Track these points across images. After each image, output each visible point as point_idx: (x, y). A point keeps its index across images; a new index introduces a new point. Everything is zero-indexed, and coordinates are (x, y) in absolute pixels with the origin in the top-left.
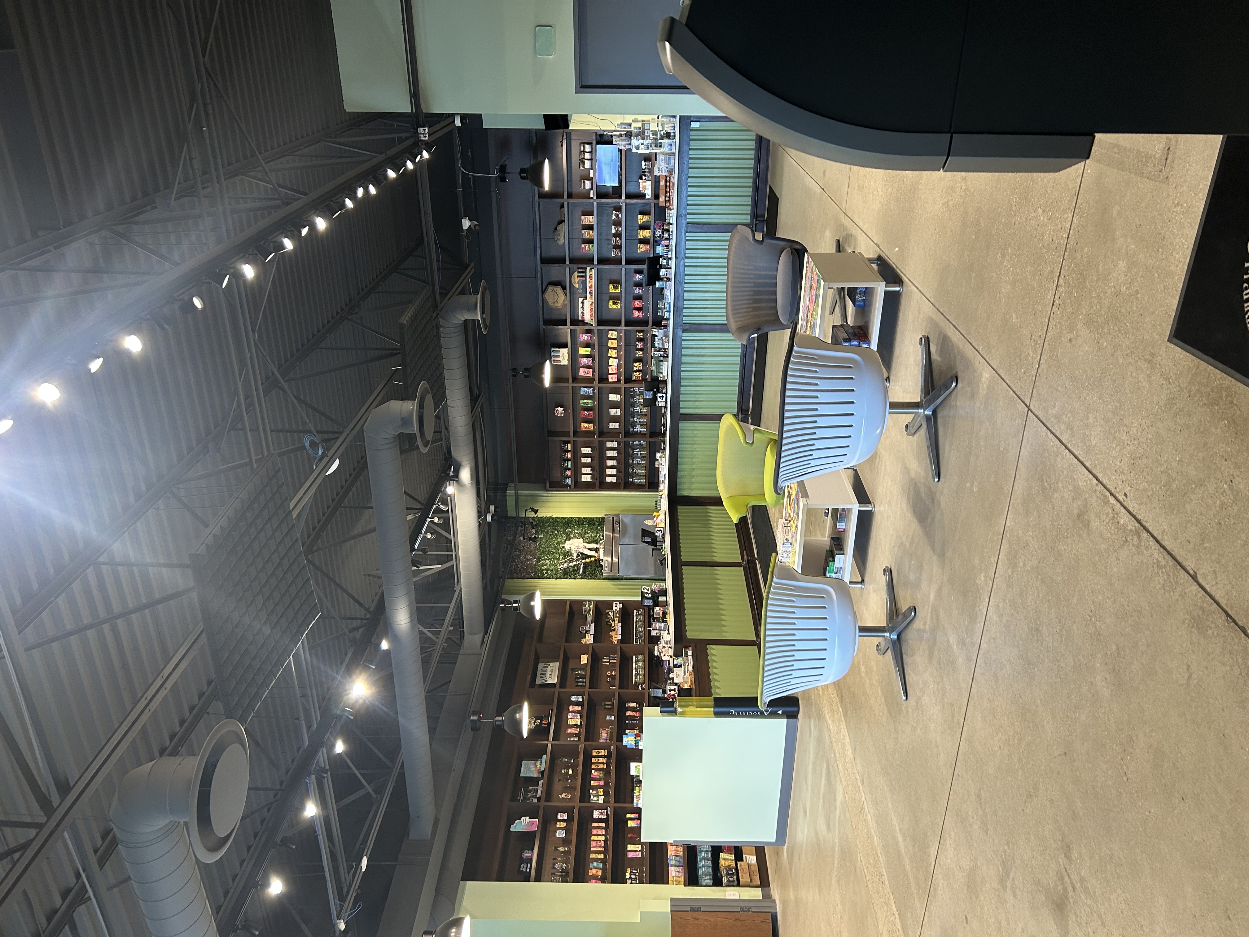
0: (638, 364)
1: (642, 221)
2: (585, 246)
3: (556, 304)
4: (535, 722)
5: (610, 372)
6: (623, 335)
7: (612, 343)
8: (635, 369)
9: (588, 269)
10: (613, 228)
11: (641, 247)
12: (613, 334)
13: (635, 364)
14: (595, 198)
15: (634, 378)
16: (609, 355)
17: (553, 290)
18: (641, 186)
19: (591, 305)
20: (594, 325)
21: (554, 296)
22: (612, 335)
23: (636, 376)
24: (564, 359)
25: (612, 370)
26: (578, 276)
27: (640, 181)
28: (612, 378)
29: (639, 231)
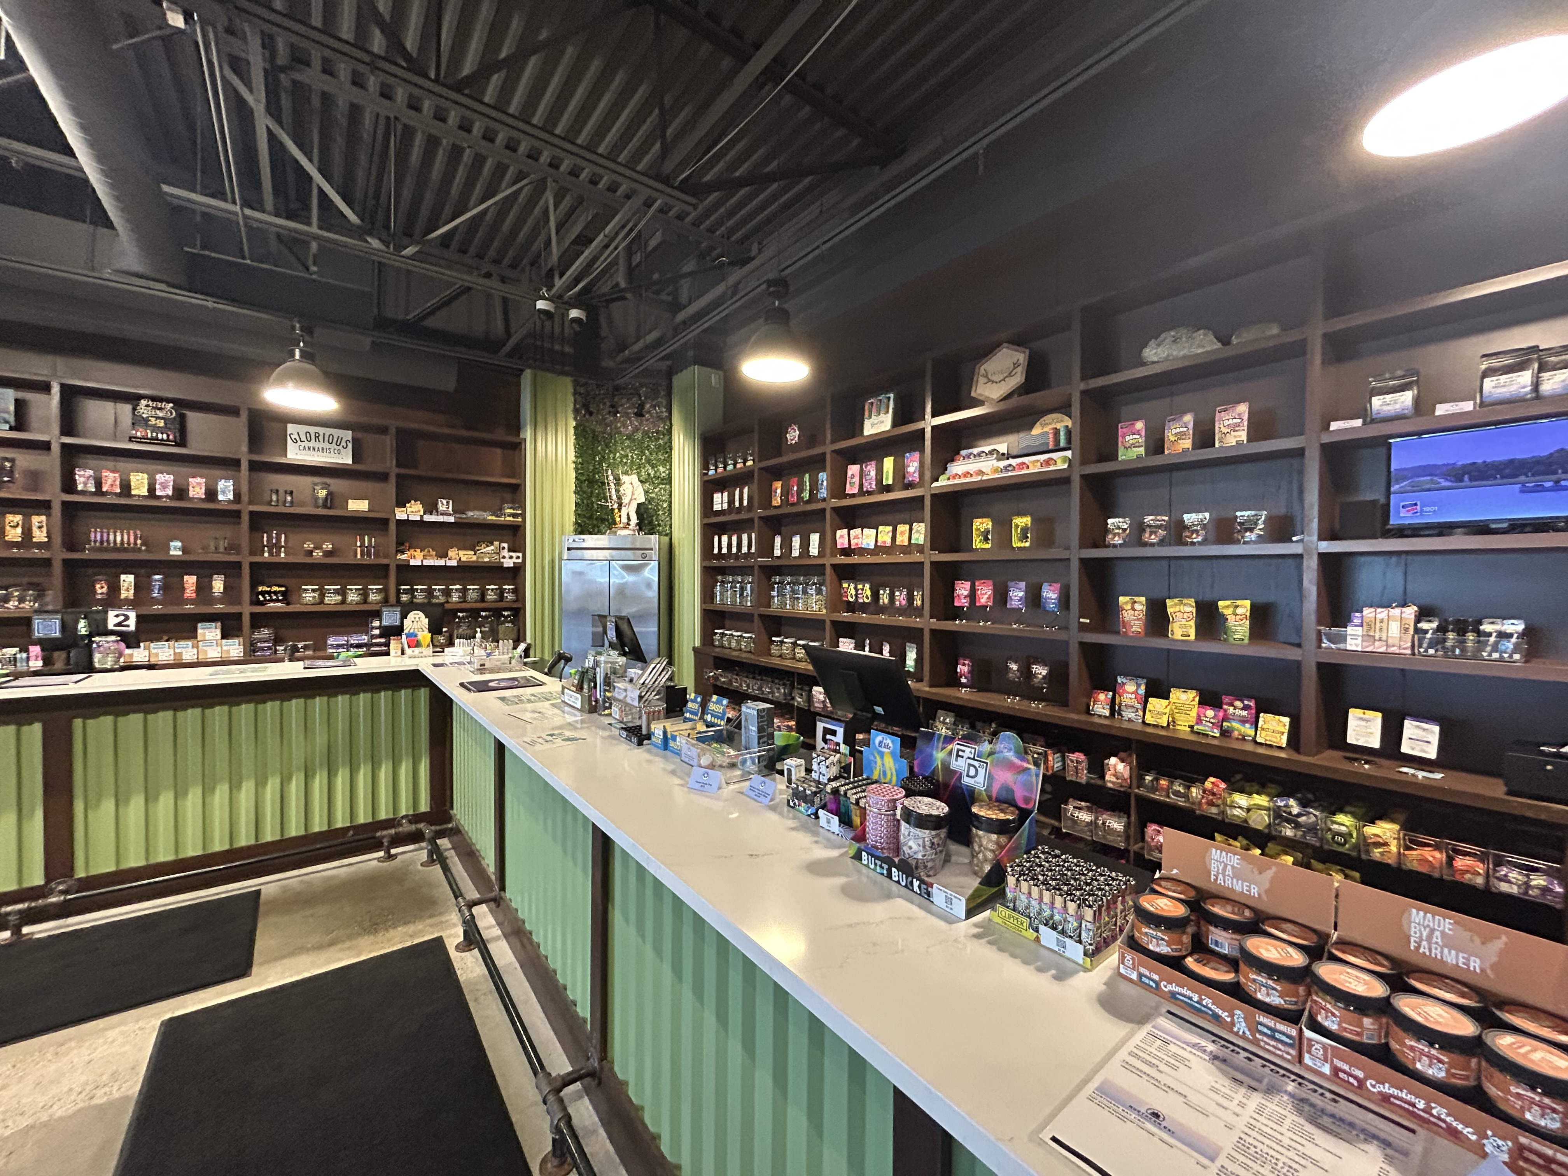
0: (869, 593)
1: (1227, 612)
2: (1138, 433)
3: (982, 380)
4: (158, 418)
5: (853, 532)
6: (917, 557)
7: (902, 533)
8: (860, 587)
9: (1069, 454)
10: (1200, 516)
11: (1137, 606)
12: (920, 533)
13: (867, 586)
14: (1326, 439)
15: (845, 585)
16: (881, 528)
17: (1016, 365)
18: (1382, 613)
19: (981, 472)
20: (935, 484)
21: (1001, 372)
22: (918, 531)
23: (850, 589)
24: (873, 425)
25: (856, 537)
26: (1056, 432)
27: (1410, 612)
28: (842, 536)
29: (1192, 602)
